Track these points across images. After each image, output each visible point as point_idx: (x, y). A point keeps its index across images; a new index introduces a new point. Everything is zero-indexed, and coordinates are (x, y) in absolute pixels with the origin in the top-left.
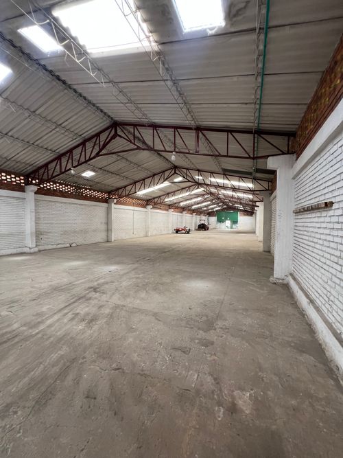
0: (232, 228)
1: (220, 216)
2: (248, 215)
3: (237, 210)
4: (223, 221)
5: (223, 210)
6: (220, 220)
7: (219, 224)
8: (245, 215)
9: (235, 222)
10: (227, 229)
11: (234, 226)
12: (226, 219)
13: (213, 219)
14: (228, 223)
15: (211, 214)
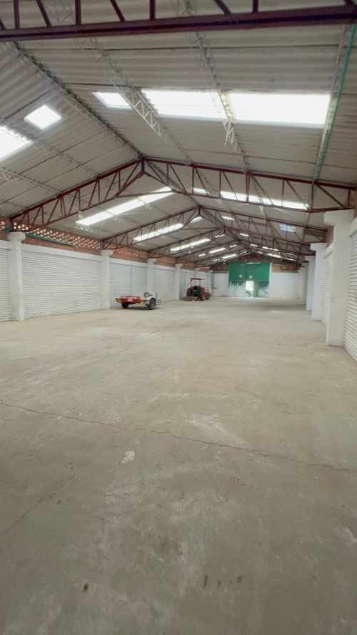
0: (256, 294)
1: (236, 272)
2: (288, 270)
3: (265, 259)
4: (241, 282)
5: (240, 259)
6: (236, 280)
7: (232, 288)
8: (282, 270)
9: (262, 283)
10: (247, 298)
11: (261, 292)
12: (246, 278)
13: (222, 278)
14: (250, 285)
15: (217, 268)
